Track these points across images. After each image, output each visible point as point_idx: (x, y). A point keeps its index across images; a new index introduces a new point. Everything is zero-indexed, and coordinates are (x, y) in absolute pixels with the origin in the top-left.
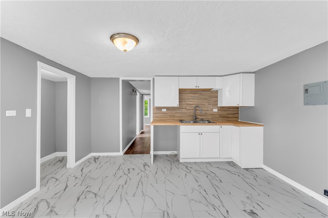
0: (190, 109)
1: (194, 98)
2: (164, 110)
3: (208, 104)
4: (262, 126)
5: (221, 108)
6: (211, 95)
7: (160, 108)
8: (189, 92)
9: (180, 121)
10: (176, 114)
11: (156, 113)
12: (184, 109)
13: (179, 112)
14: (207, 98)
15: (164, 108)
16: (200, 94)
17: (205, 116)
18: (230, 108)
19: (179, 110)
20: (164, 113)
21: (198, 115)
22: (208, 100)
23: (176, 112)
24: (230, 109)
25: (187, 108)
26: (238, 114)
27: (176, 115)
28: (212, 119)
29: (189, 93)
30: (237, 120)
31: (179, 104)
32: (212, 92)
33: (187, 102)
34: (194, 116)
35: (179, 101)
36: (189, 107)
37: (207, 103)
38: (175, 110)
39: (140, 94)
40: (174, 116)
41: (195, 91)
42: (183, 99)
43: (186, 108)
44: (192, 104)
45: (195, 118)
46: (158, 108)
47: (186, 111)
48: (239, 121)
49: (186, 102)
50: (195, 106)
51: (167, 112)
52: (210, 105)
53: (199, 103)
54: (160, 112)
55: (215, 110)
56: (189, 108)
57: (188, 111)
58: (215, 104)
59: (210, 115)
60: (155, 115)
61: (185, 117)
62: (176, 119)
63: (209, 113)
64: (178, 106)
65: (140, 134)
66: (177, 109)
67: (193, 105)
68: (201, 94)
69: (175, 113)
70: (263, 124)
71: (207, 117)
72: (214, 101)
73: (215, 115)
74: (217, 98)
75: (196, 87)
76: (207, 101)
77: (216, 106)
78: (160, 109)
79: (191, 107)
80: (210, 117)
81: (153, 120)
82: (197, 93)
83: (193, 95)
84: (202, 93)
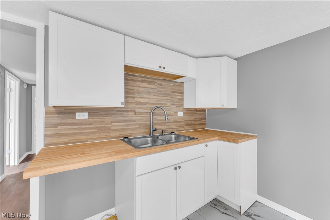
0: (141, 113)
1: (149, 92)
2: (82, 116)
3: (171, 104)
4: (255, 137)
5: (187, 111)
6: (176, 89)
7: (70, 111)
8: (140, 79)
9: (123, 140)
10: (113, 124)
11: (56, 125)
12: (131, 114)
13: (120, 119)
14: (170, 93)
15: (82, 109)
16: (158, 84)
17: (167, 124)
18: (197, 111)
19: (121, 114)
20: (81, 123)
21: (156, 124)
22: (171, 96)
23: (113, 119)
24: (197, 113)
25: (137, 110)
26: (205, 119)
27: (114, 126)
28: (176, 129)
29: (140, 81)
30: (204, 127)
31: (125, 102)
32: (176, 84)
33: (136, 99)
34: (151, 127)
35: (125, 96)
36: (141, 108)
37: (169, 101)
38: (111, 115)
39: (22, 82)
40: (110, 130)
41: (152, 79)
42: (130, 91)
43: (135, 112)
44: (145, 104)
45: (153, 130)
46: (63, 110)
47: (135, 118)
48: (206, 128)
49: (134, 98)
50: (153, 106)
51: (91, 120)
52: (174, 106)
53: (157, 102)
54: (70, 121)
55: (180, 114)
56: (141, 110)
57: (139, 117)
58: (180, 104)
59: (174, 122)
60: (51, 131)
61: (134, 129)
62: (113, 134)
63: (172, 118)
64: (123, 106)
65: (22, 162)
66: (115, 112)
67: (148, 106)
68: (161, 85)
69: (112, 122)
70: (256, 135)
71: (170, 127)
72: (179, 99)
73: (180, 122)
74: (182, 95)
75: (160, 67)
76: (170, 98)
77: (181, 108)
78: (70, 113)
79: (144, 109)
80: (174, 127)
81: (46, 145)
82: (154, 83)
83: (148, 86)
84: (163, 83)
